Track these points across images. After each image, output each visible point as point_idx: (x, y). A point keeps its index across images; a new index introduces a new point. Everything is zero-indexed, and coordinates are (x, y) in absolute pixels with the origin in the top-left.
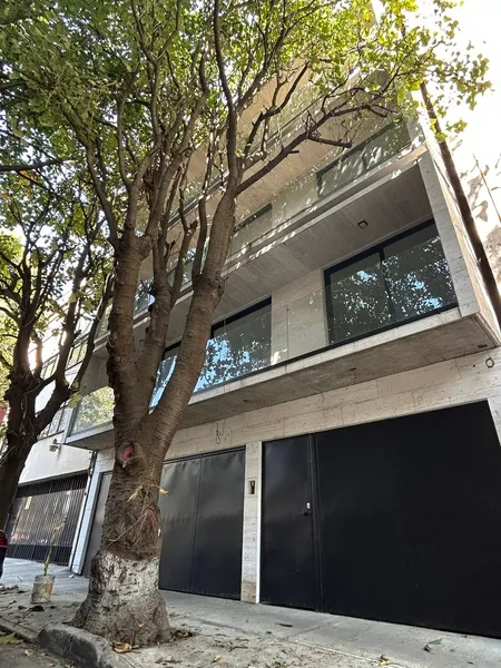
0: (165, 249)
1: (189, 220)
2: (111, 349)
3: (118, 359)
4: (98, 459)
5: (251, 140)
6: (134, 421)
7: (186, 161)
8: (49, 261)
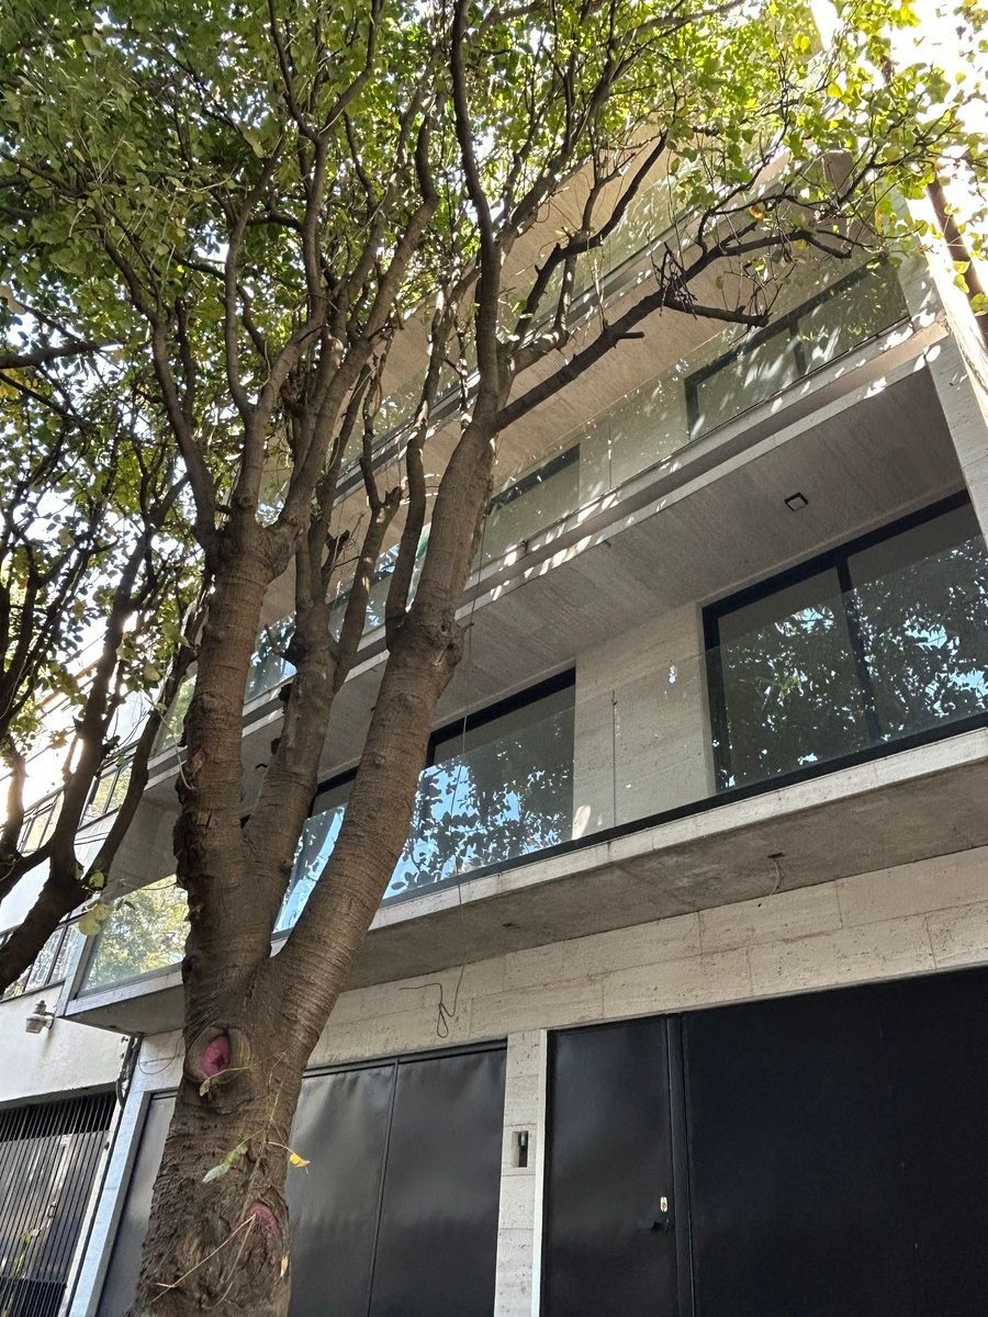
0: (326, 551)
1: (383, 487)
2: (187, 793)
3: (202, 817)
4: (142, 1058)
5: (531, 305)
6: (234, 973)
7: (379, 349)
8: (53, 575)
